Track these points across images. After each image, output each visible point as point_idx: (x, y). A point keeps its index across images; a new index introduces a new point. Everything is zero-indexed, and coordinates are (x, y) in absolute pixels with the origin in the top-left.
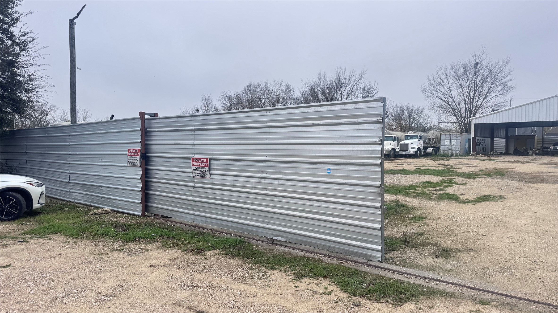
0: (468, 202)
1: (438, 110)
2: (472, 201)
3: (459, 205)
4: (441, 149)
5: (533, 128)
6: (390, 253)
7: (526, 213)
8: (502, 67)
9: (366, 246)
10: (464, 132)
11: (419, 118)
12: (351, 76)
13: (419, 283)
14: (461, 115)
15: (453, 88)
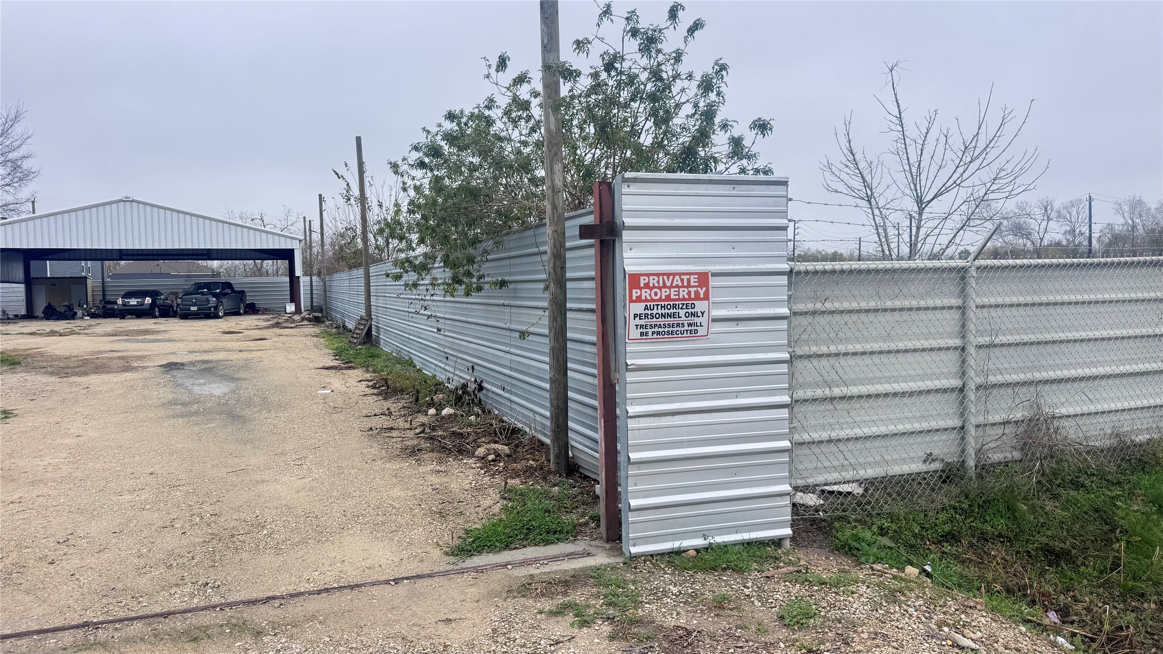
5: (83, 263)
7: (59, 441)
8: (7, 125)
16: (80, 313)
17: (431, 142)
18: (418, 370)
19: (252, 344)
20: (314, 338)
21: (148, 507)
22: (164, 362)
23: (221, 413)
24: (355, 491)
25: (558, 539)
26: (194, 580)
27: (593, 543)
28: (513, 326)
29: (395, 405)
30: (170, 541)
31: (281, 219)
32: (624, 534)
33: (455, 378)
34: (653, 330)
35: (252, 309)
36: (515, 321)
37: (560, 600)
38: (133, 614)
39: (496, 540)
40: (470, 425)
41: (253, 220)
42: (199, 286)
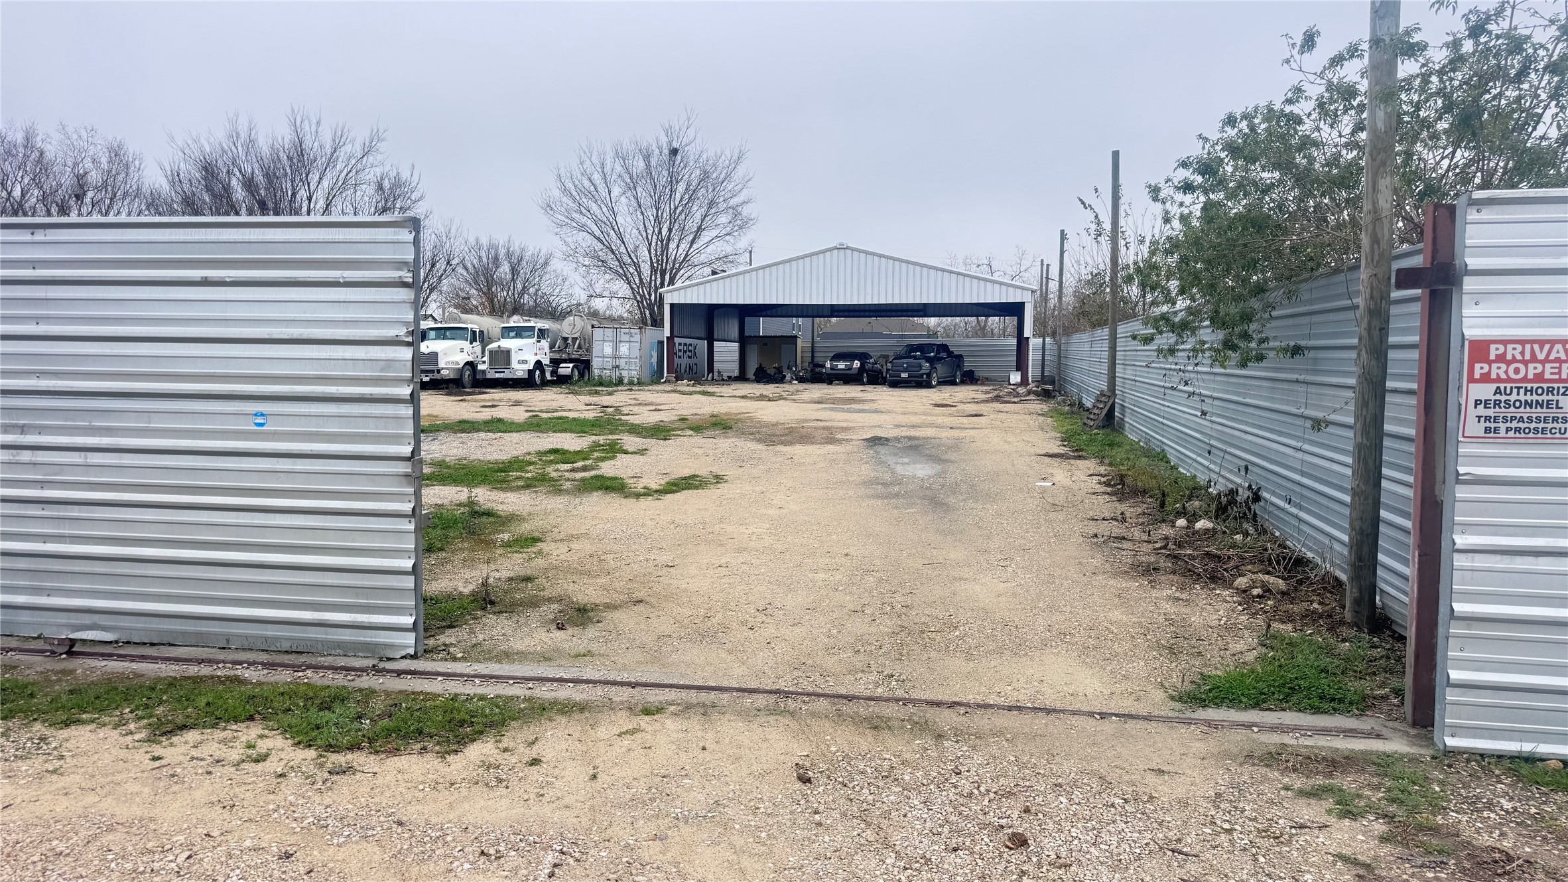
0: (645, 495)
1: (587, 263)
2: (656, 491)
3: (624, 501)
4: (594, 367)
5: (794, 320)
6: (443, 633)
7: (763, 511)
8: (730, 168)
9: (372, 620)
10: (649, 322)
11: (540, 280)
12: (337, 142)
13: (510, 694)
14: (641, 279)
15: (620, 208)
16: (788, 376)
17: (1209, 154)
18: (1172, 468)
19: (965, 420)
20: (1040, 418)
21: (840, 588)
22: (869, 436)
23: (923, 498)
24: (1065, 606)
25: (1334, 709)
26: (880, 670)
27: (1390, 724)
28: (1308, 412)
29: (1129, 509)
30: (860, 626)
31: (1013, 263)
32: (1437, 717)
33: (1221, 480)
34: (1508, 425)
35: (970, 378)
36: (1311, 404)
37: (1320, 780)
38: (820, 691)
39: (1242, 694)
40: (1234, 546)
41: (979, 265)
42: (912, 348)
